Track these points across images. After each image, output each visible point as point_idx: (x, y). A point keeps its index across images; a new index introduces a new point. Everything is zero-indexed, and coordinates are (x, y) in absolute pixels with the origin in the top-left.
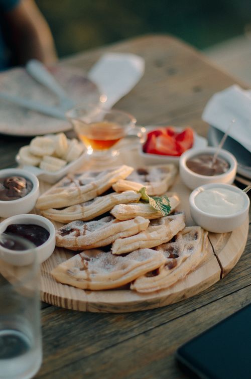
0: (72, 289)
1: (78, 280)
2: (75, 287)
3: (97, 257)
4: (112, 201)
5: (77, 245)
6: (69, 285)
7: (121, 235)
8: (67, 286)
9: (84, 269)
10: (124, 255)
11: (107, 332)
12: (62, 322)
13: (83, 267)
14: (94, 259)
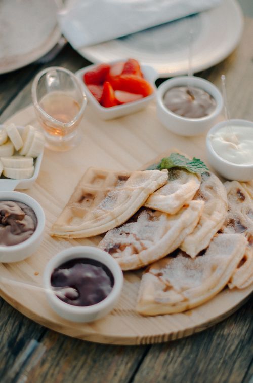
0: (168, 317)
1: (174, 305)
2: (170, 314)
3: (169, 267)
4: (145, 193)
5: (142, 263)
6: (162, 315)
7: (188, 231)
8: (160, 317)
9: (168, 288)
10: (202, 253)
11: (233, 348)
12: (180, 359)
13: (165, 287)
14: (167, 270)
